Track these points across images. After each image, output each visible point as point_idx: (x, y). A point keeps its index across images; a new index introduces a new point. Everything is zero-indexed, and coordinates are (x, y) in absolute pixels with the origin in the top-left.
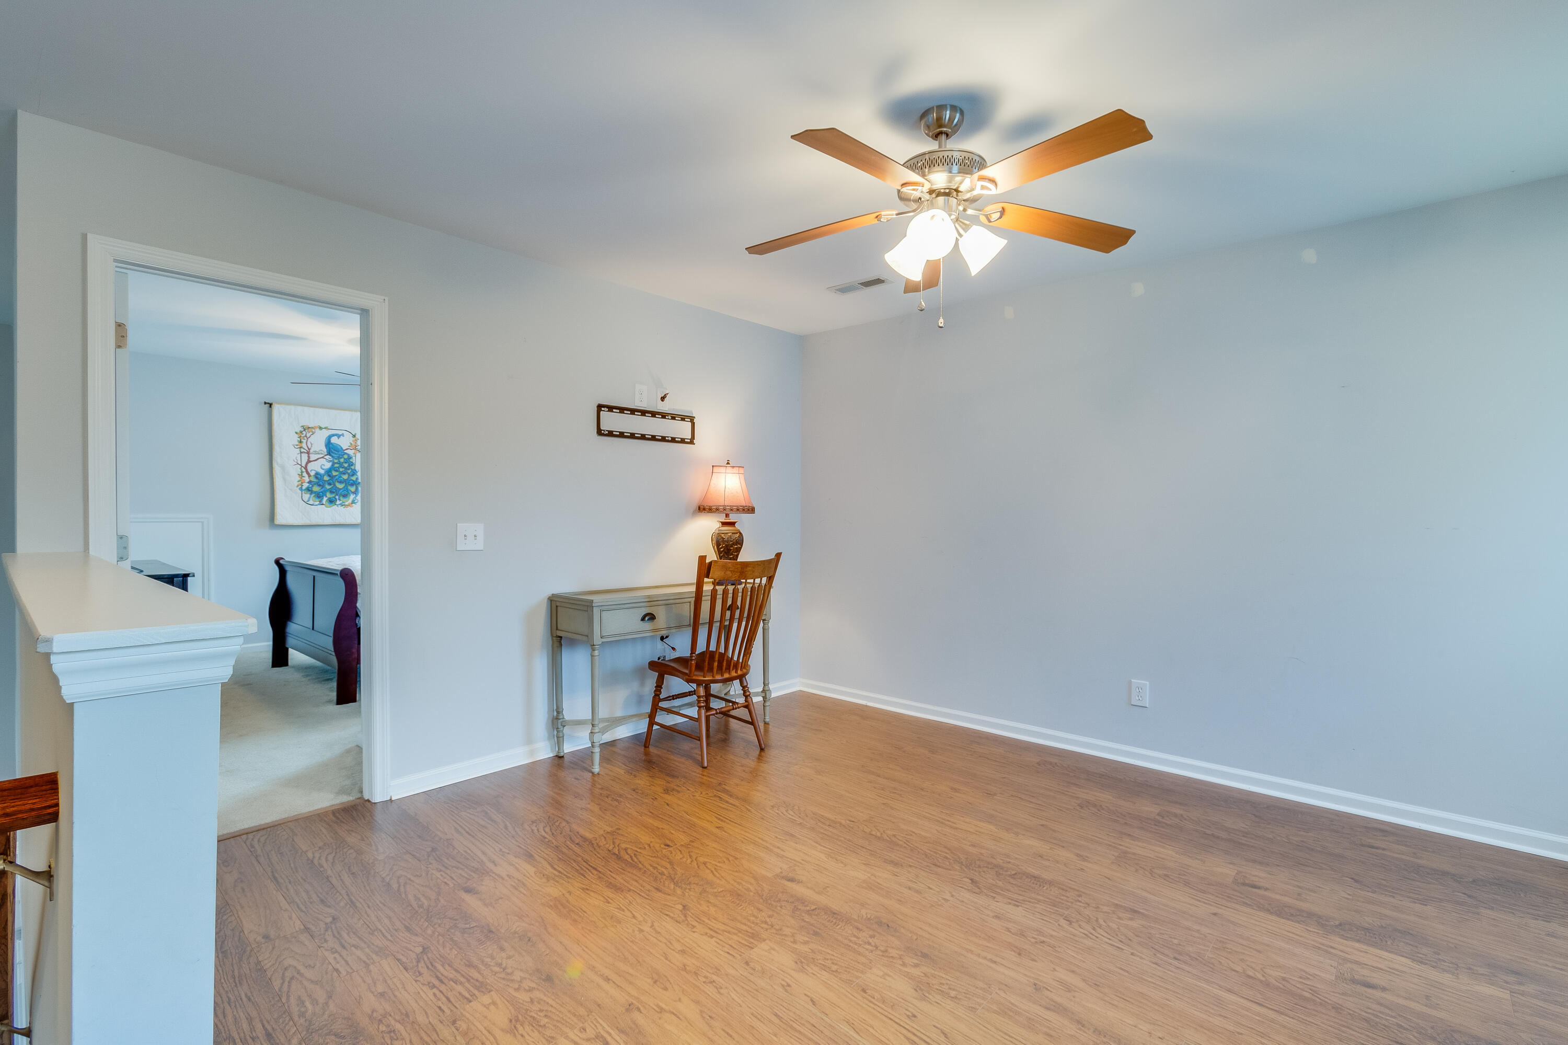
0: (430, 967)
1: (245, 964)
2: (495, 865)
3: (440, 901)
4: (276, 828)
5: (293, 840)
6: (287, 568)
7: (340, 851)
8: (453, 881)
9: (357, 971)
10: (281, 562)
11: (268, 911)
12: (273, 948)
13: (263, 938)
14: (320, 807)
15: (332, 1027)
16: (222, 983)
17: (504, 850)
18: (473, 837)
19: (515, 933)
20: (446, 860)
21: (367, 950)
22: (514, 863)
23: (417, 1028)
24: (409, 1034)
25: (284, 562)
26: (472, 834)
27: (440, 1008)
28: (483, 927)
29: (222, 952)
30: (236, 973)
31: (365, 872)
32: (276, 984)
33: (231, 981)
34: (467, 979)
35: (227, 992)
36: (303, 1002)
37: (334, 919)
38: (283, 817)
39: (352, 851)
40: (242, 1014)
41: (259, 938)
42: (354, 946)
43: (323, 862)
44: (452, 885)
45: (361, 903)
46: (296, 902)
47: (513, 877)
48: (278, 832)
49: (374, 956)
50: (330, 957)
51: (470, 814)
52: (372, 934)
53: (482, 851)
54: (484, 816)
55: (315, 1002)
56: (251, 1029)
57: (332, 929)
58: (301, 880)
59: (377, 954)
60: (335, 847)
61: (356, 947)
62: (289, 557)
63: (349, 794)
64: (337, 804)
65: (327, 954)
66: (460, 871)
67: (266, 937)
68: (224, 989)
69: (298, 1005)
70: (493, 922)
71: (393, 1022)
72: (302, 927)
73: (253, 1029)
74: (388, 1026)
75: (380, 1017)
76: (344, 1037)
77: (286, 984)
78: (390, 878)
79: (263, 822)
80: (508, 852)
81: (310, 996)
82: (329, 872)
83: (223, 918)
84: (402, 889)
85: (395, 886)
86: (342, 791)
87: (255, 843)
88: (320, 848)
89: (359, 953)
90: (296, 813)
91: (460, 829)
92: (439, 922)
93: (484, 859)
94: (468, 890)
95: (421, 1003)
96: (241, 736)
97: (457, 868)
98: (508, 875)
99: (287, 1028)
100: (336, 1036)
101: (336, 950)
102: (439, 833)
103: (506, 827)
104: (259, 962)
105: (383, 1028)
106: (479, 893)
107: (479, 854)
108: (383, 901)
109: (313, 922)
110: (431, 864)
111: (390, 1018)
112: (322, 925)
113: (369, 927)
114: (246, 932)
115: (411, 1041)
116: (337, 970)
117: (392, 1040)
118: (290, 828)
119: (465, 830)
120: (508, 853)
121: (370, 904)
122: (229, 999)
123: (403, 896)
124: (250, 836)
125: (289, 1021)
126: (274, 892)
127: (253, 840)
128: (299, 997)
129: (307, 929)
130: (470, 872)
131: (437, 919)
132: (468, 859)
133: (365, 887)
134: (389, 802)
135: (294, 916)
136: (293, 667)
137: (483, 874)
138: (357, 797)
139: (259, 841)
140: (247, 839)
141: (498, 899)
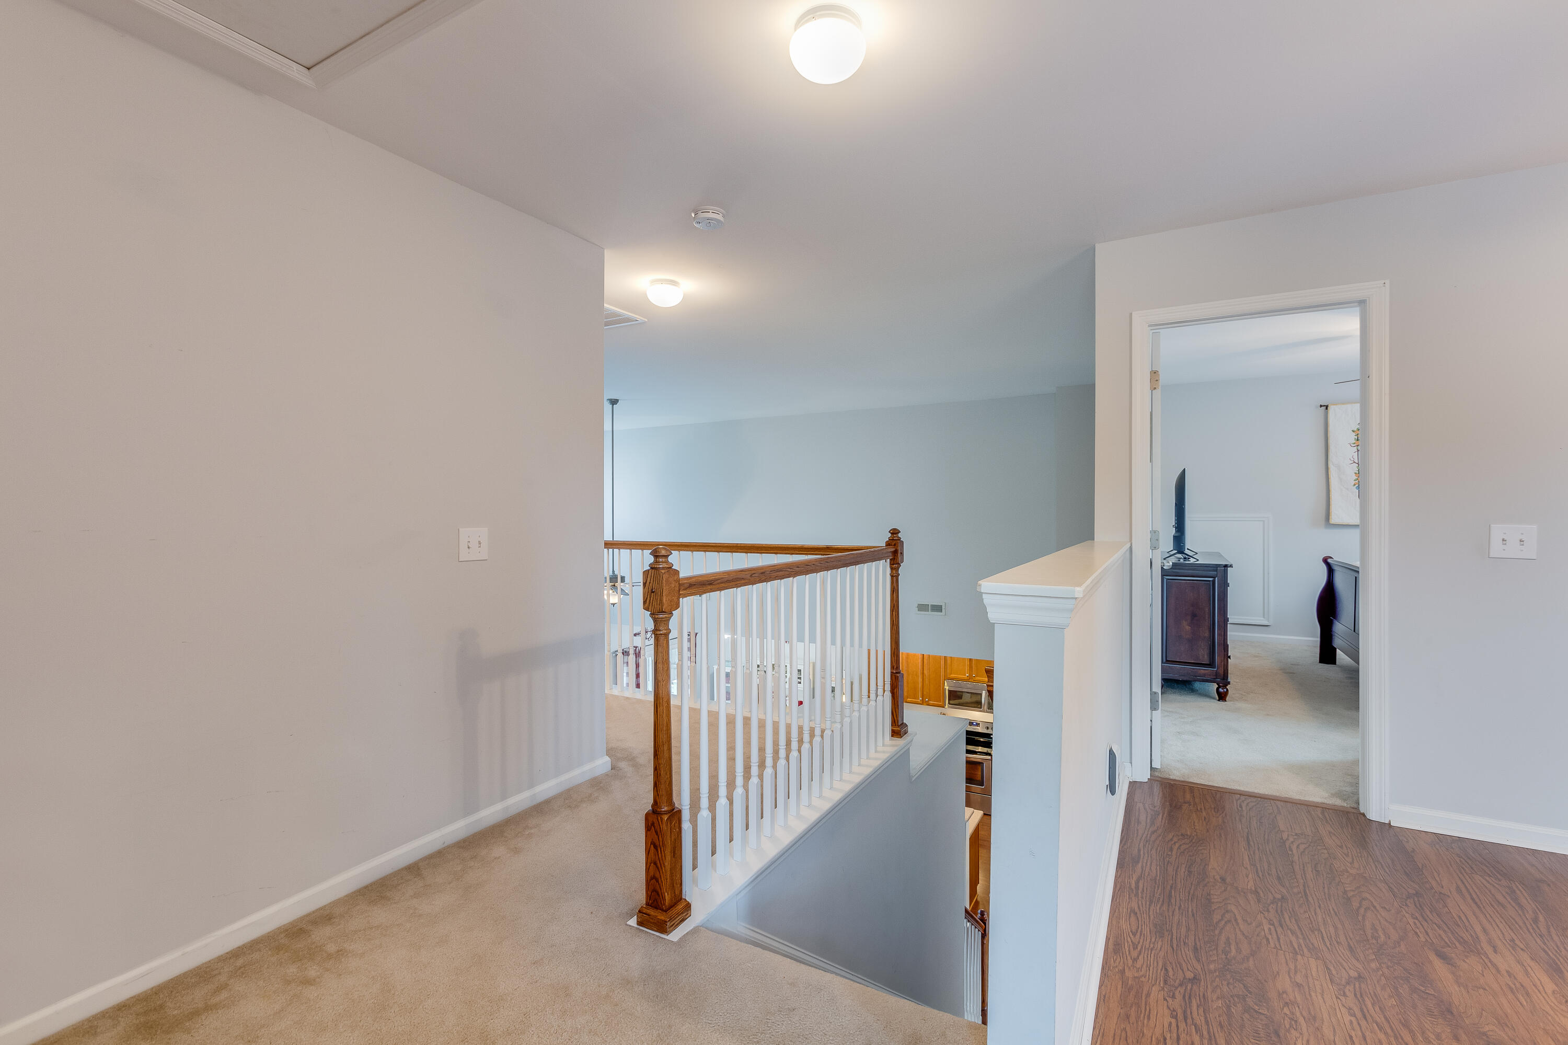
0: (1359, 996)
1: (1200, 889)
2: (1495, 951)
3: (1400, 946)
4: (1266, 800)
5: (1275, 817)
6: (1335, 568)
7: (1314, 846)
8: (1426, 937)
9: (1284, 952)
10: (1329, 560)
11: (1232, 861)
12: (1225, 890)
13: (1220, 878)
14: (1311, 799)
15: (1245, 979)
16: (1180, 892)
17: (1517, 942)
18: (1479, 907)
19: (1485, 1034)
20: (1428, 913)
21: (1301, 941)
22: (1525, 964)
23: (1320, 1036)
24: (1309, 1035)
25: (1333, 561)
26: (1479, 903)
27: (1351, 1037)
28: (1442, 1001)
29: (1189, 871)
30: (1192, 892)
31: (1330, 876)
32: (1216, 917)
33: (1187, 894)
34: (1395, 1034)
35: (1181, 900)
36: (1230, 944)
37: (1283, 898)
38: (1274, 794)
39: (1326, 851)
40: (1184, 922)
41: (1218, 877)
42: (1291, 930)
43: (1294, 847)
44: (1424, 940)
45: (1313, 900)
46: (1257, 867)
47: (1514, 977)
48: (1266, 805)
49: (1305, 950)
50: (1266, 927)
51: (1488, 882)
52: (1312, 931)
53: (1483, 928)
54: (1507, 893)
55: (1239, 950)
56: (1186, 936)
57: (1277, 905)
58: (1268, 852)
59: (1309, 950)
60: (1310, 840)
61: (1293, 933)
62: (1337, 558)
63: (1345, 800)
64: (1329, 804)
65: (1264, 921)
66: (1441, 932)
67: (1223, 880)
68: (1180, 897)
69: (1225, 943)
70: (1459, 1006)
71: (1298, 1014)
72: (1253, 889)
73: (1187, 937)
74: (1293, 1013)
75: (1288, 1001)
76: (1250, 993)
77: (1223, 922)
78: (1353, 895)
79: (1256, 791)
80: (1522, 946)
81: (1237, 944)
82: (1296, 858)
83: (1199, 848)
84: (1362, 911)
85: (1355, 904)
86: (1339, 794)
87: (1244, 805)
88: (1296, 834)
89: (1293, 939)
90: (1287, 796)
91: (1464, 890)
92: (1389, 964)
93: (1482, 937)
94: (1442, 956)
95: (1333, 1020)
96: (1268, 715)
97: (1439, 927)
98: (1508, 972)
99: (1211, 953)
100: (1245, 987)
101: (1274, 923)
102: (1434, 884)
103: (1536, 920)
104: (1209, 894)
105: (1286, 1010)
106: (1455, 967)
107: (1478, 929)
108: (1336, 910)
109: (1264, 890)
110: (1407, 905)
111: (1297, 1008)
112: (1271, 897)
113: (1312, 923)
114: (1210, 867)
115: (1308, 1041)
116: (1268, 940)
117: (1290, 1027)
118: (1277, 806)
119: (1470, 895)
120: (1522, 949)
121: (1322, 905)
122: (1181, 906)
123: (1360, 918)
124: (1243, 798)
125: (1214, 949)
126: (1243, 850)
127: (1243, 801)
128: (1229, 938)
129: (1256, 892)
130: (1453, 939)
131: (1389, 960)
132: (1458, 926)
133: (1324, 888)
134: (1387, 827)
135: (1250, 876)
136: (1340, 667)
137: (1472, 951)
138: (1352, 806)
139: (1247, 804)
140: (1239, 799)
141: (1479, 988)
